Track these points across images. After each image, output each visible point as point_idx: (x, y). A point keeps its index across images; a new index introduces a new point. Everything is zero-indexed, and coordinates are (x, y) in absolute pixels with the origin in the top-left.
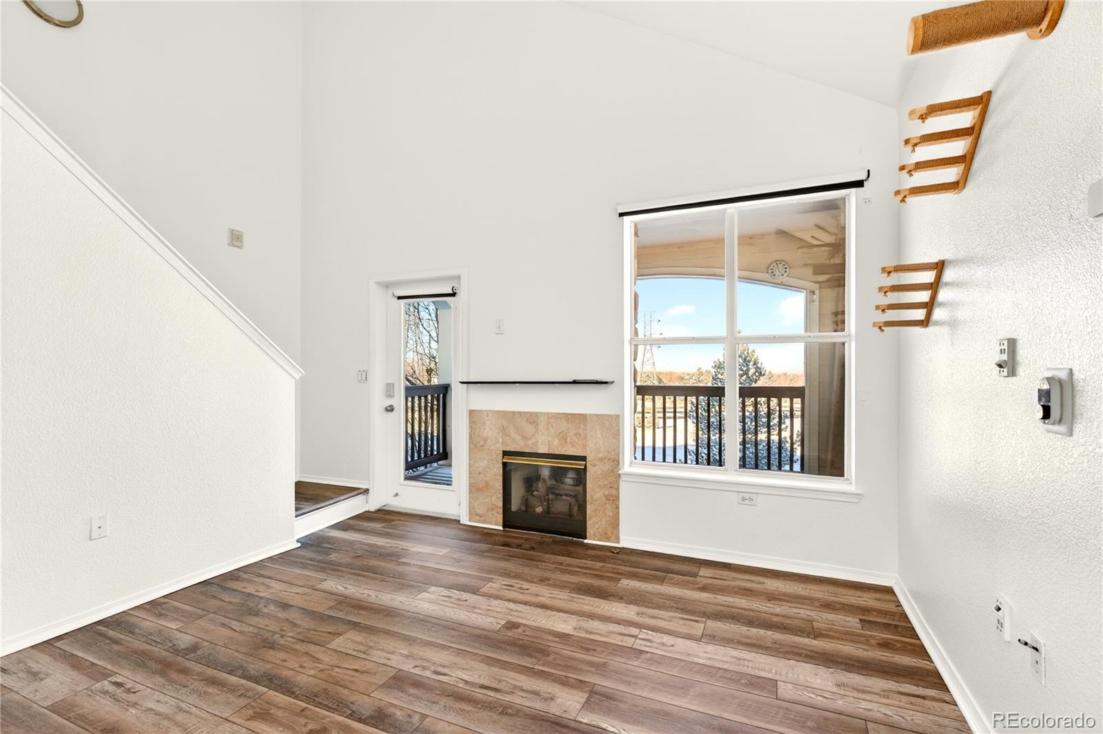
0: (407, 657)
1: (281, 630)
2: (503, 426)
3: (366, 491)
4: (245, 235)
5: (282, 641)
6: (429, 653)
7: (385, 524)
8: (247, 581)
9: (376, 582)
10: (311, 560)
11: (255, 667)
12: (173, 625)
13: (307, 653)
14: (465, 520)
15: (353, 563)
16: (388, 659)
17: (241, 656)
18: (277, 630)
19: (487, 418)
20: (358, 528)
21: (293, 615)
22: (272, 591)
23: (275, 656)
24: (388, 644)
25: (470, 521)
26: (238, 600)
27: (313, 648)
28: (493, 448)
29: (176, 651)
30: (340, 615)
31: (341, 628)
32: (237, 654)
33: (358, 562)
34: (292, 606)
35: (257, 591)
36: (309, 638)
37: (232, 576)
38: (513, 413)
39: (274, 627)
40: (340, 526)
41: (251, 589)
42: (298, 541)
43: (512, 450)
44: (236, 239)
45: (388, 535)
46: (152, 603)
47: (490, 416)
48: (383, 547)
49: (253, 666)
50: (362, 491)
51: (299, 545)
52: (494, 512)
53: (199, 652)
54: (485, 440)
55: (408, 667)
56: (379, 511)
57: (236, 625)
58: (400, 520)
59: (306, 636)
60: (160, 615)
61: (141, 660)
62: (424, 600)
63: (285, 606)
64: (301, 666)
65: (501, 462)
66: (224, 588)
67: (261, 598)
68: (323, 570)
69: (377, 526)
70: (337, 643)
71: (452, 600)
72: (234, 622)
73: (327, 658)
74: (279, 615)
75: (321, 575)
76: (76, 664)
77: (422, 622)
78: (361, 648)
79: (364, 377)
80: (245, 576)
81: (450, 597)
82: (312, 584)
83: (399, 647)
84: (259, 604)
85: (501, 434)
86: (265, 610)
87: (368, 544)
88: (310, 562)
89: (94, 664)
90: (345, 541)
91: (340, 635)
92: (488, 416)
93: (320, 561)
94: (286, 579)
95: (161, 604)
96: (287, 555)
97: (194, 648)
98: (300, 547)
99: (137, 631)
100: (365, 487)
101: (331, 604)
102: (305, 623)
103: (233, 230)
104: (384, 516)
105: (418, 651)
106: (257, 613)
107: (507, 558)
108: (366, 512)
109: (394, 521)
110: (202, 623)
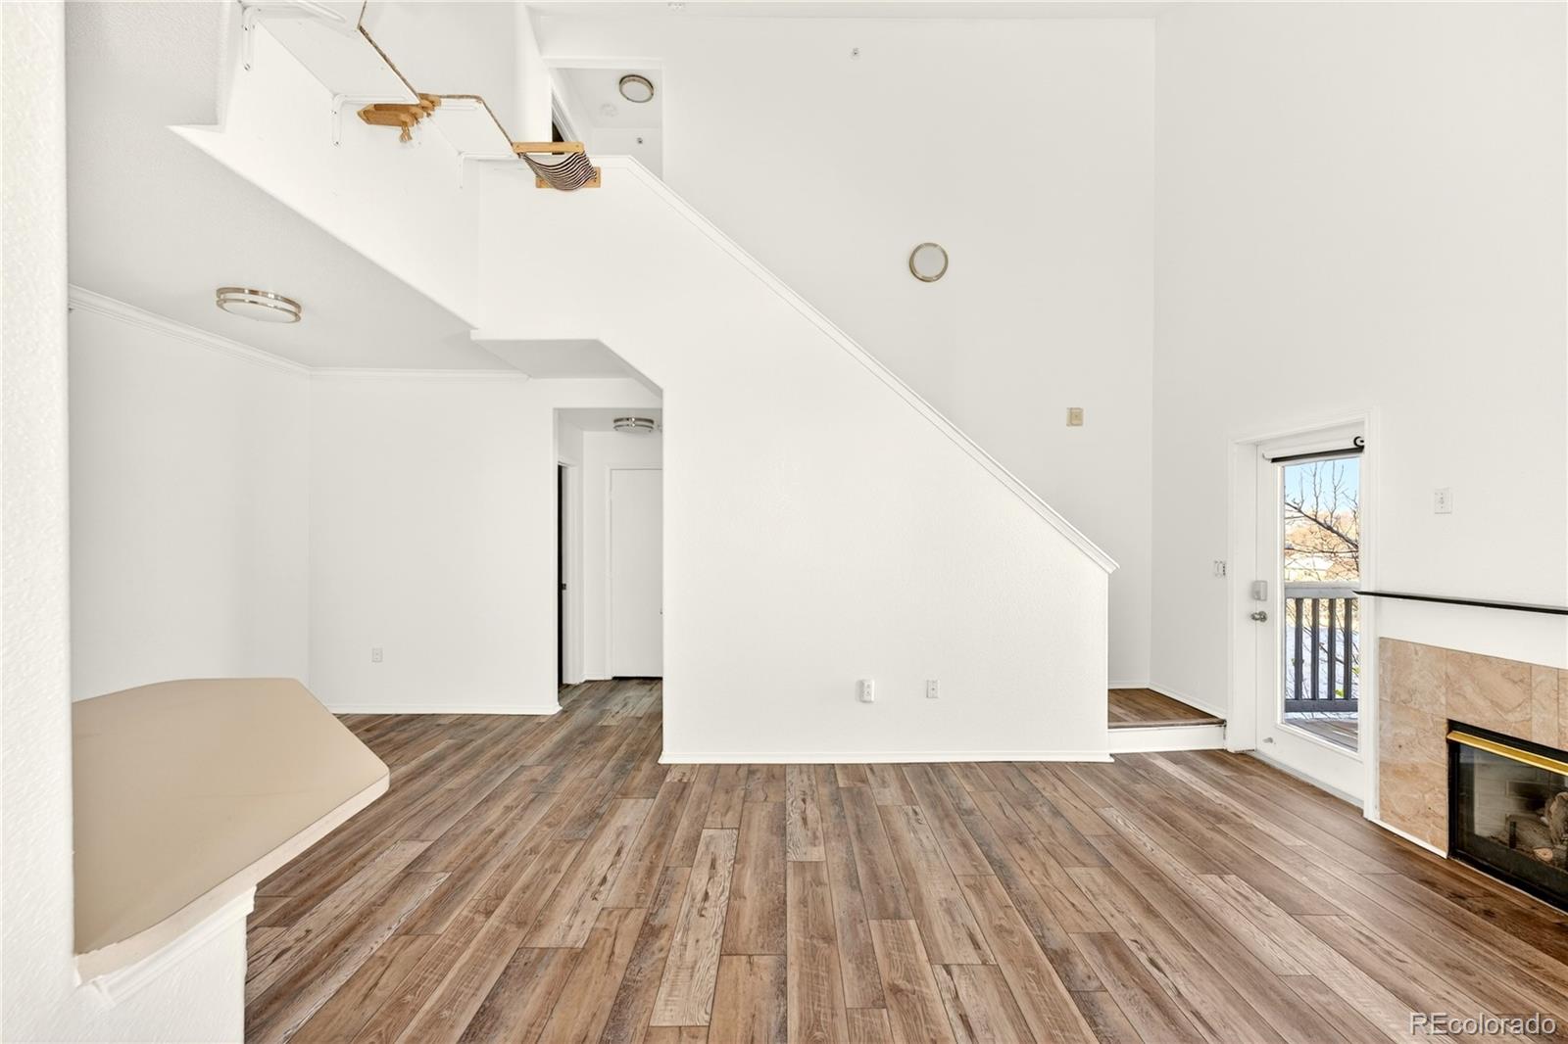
0: (1134, 926)
1: (1039, 833)
2: (1448, 676)
3: (1222, 723)
4: (1085, 412)
5: (1032, 842)
6: (1162, 939)
7: (1235, 774)
8: (1042, 775)
9: (1165, 834)
10: (1115, 781)
11: (998, 851)
12: (968, 788)
13: (1044, 864)
14: (1372, 813)
15: (1156, 803)
16: (1112, 916)
17: (994, 835)
18: (1035, 830)
19: (1415, 657)
20: (1194, 766)
21: (1058, 825)
22: (1056, 794)
23: (1019, 852)
24: (1125, 903)
25: (1382, 819)
26: (1023, 790)
27: (1052, 862)
28: (1426, 709)
29: (958, 809)
30: (1100, 848)
31: (1089, 859)
32: (993, 833)
33: (1162, 805)
34: (1062, 816)
35: (1044, 789)
36: (1055, 852)
37: (1033, 767)
38: (1472, 656)
39: (1035, 827)
40: (1175, 757)
41: (1040, 785)
42: (1111, 755)
43: (1468, 723)
44: (1075, 417)
45: (1227, 789)
46: (967, 764)
47: (1420, 653)
48: (1209, 800)
49: (997, 849)
50: (1215, 720)
51: (1112, 760)
52: (1429, 821)
53: (971, 818)
54: (1412, 692)
55: (1126, 936)
56: (1242, 755)
57: (1008, 810)
58: (1262, 777)
59: (1053, 849)
60: (966, 776)
61: (935, 802)
62: (1209, 884)
63: (1057, 813)
64: (1031, 872)
65: (1444, 738)
66: (1022, 775)
67: (1043, 796)
68: (1117, 796)
69: (1222, 772)
70: (1077, 872)
71: (1247, 904)
72: (1008, 806)
73: (1057, 877)
74: (1047, 819)
75: (1109, 800)
76: (904, 785)
77: (1182, 905)
78: (1094, 889)
79: (1221, 571)
80: (1044, 771)
81: (1247, 898)
82: (1094, 803)
83: (1134, 912)
84: (1037, 801)
85: (1443, 689)
86: (1038, 809)
87: (1191, 790)
88: (1110, 782)
89: (912, 792)
90: (1166, 774)
91: (1084, 865)
92: (1416, 653)
93: (1122, 787)
94: (1076, 789)
95: (971, 767)
96: (1094, 767)
97: (970, 812)
98: (1112, 763)
99: (946, 782)
100: (1221, 716)
101: (1100, 832)
102: (1064, 837)
103: (1071, 409)
104: (1244, 762)
105: (1151, 929)
106: (1029, 808)
107: (1408, 899)
108: (1222, 750)
109: (1251, 774)
110: (988, 796)
